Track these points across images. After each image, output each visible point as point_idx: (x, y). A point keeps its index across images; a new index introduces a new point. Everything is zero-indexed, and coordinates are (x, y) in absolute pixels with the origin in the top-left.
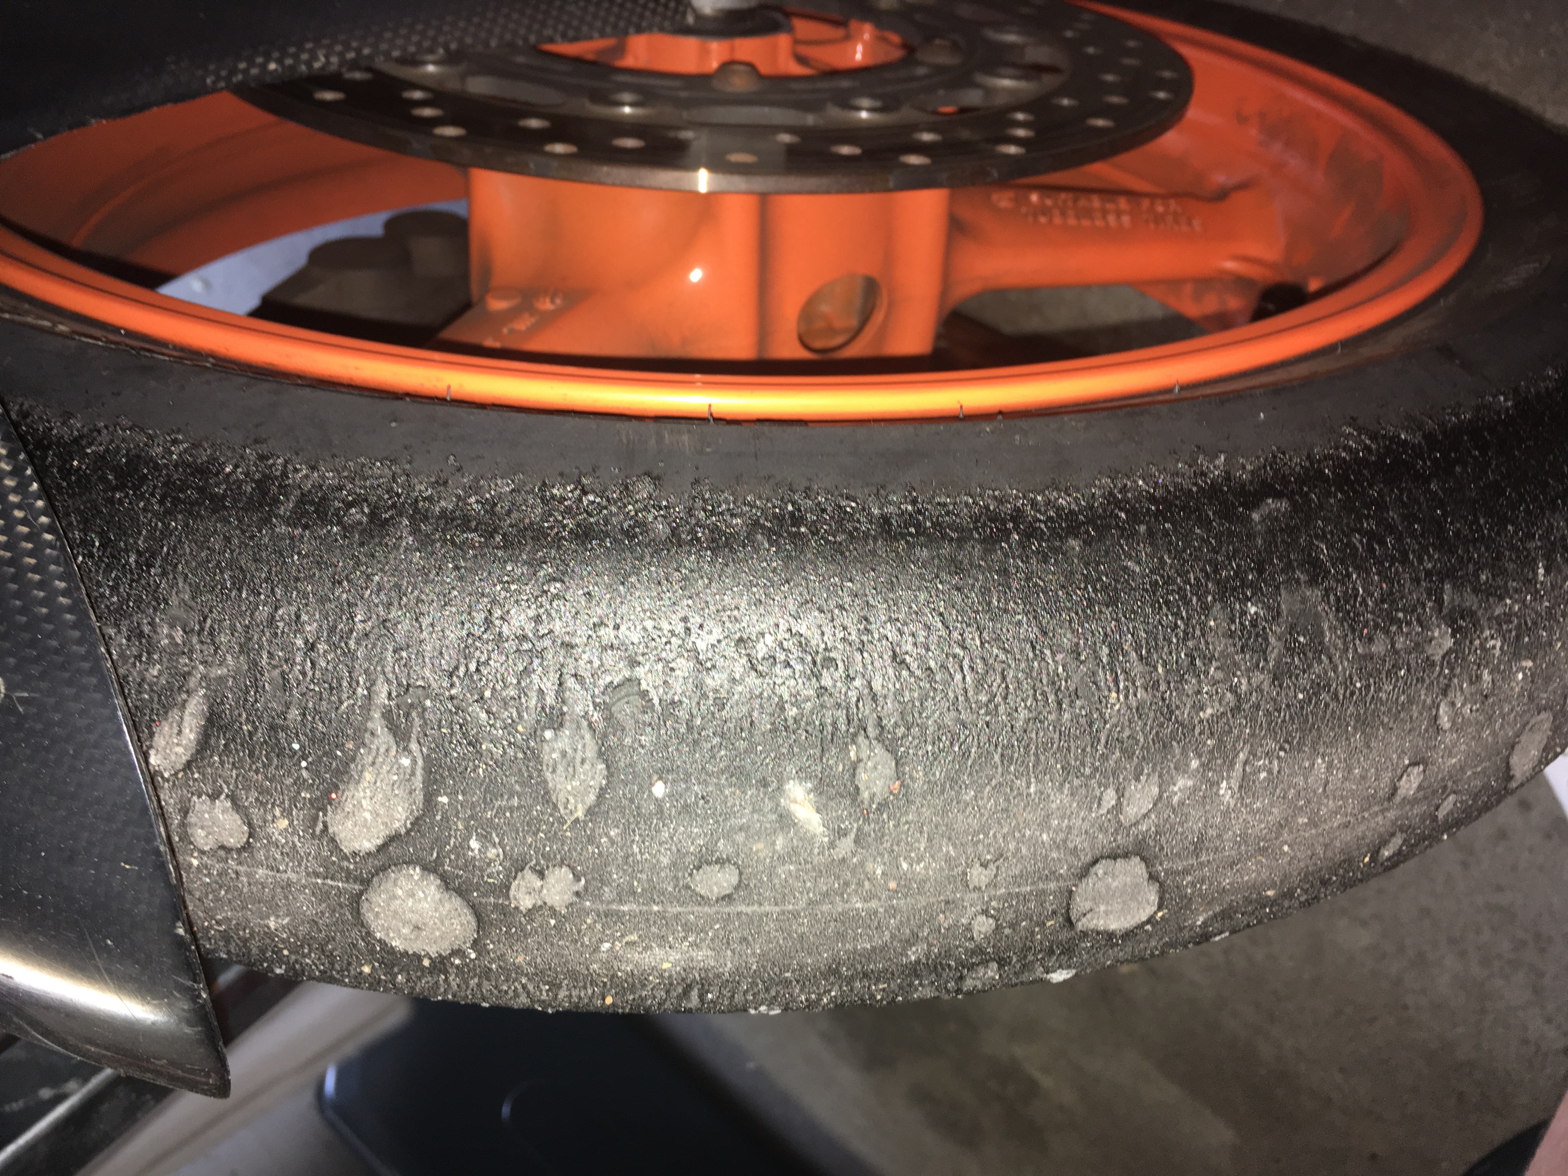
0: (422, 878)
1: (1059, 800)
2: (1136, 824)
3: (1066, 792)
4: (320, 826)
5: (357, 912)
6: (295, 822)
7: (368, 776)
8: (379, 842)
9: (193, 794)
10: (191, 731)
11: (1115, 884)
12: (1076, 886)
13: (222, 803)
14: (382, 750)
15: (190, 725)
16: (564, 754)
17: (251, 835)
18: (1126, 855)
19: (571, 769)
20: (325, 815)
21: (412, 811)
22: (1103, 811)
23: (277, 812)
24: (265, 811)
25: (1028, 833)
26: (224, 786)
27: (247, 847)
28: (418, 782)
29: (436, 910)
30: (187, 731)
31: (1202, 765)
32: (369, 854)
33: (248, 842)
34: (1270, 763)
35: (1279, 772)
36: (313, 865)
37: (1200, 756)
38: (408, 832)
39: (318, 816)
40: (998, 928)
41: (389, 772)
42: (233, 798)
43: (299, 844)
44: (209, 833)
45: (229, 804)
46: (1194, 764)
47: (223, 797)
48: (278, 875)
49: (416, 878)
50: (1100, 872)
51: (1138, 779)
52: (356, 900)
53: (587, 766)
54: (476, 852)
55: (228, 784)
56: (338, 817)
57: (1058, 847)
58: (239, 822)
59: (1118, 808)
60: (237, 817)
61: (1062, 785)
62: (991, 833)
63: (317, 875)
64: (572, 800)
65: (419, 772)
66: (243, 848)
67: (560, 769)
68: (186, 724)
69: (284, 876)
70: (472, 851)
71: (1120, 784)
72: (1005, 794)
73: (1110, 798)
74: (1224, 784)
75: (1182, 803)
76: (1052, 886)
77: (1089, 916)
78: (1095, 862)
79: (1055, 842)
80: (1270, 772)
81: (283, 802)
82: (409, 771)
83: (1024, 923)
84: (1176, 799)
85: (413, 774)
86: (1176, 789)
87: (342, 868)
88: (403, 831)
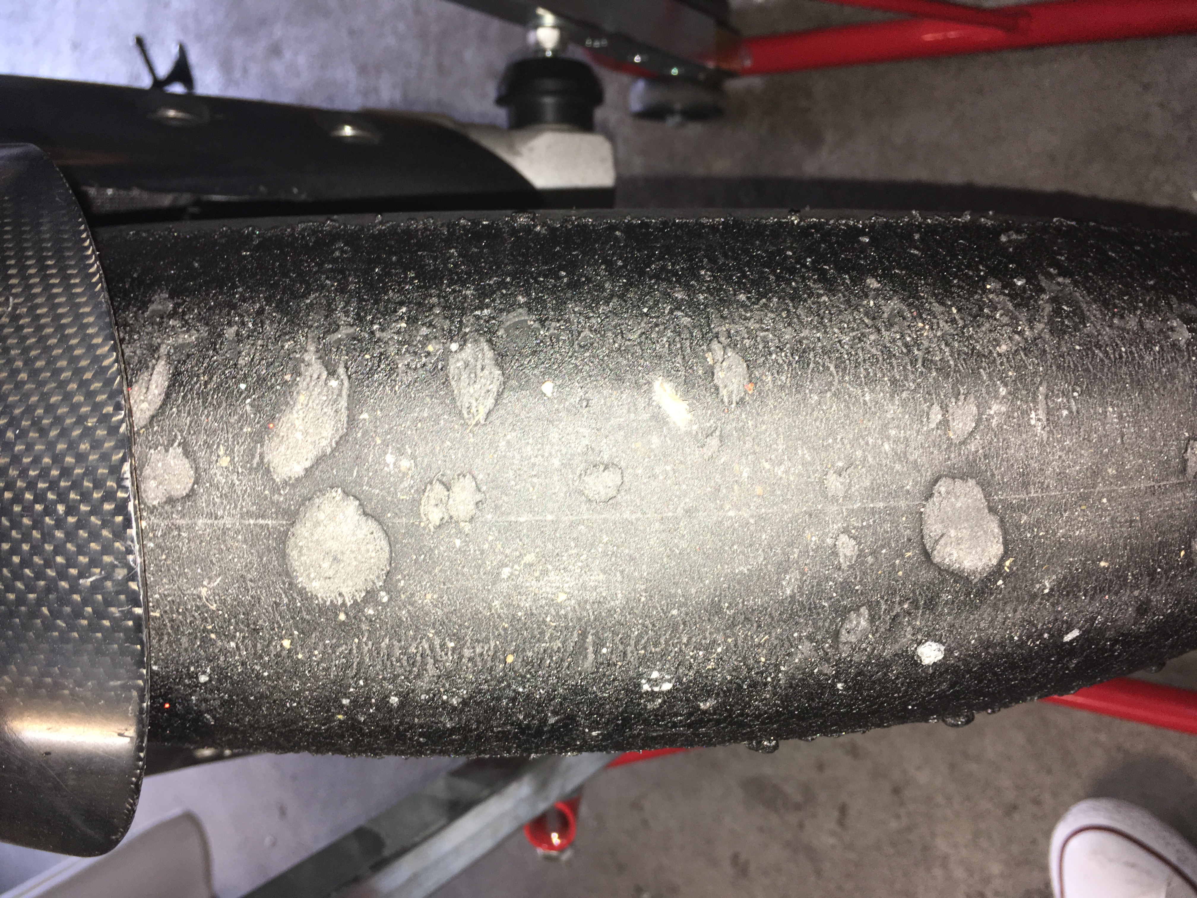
0: (343, 500)
1: (893, 409)
2: (964, 443)
3: (897, 403)
4: (257, 459)
5: (283, 556)
6: (236, 459)
7: (302, 399)
8: (308, 464)
9: (150, 448)
10: (157, 387)
11: (959, 505)
12: (924, 506)
13: (176, 450)
14: (315, 376)
15: (156, 382)
16: (467, 365)
17: (196, 482)
18: (964, 477)
19: (473, 375)
20: (262, 446)
21: (337, 430)
22: (933, 425)
23: (221, 452)
24: (211, 452)
25: (871, 441)
26: (179, 434)
27: (191, 494)
28: (343, 403)
29: (353, 535)
30: (154, 386)
31: (1009, 393)
32: (298, 480)
33: (192, 490)
34: (1068, 401)
35: (1078, 412)
36: (247, 504)
37: (1006, 385)
38: (333, 450)
39: (256, 448)
40: (861, 554)
41: (319, 394)
42: (184, 445)
43: (237, 483)
44: (160, 483)
45: (180, 450)
46: (1003, 391)
47: (176, 444)
48: (216, 522)
49: (338, 498)
50: (943, 490)
51: (957, 400)
52: (283, 538)
53: (486, 372)
54: (391, 466)
55: (181, 431)
56: (273, 444)
57: (899, 459)
58: (188, 466)
59: (945, 424)
60: (186, 461)
61: (892, 396)
62: (839, 437)
63: (250, 514)
64: (474, 404)
65: (345, 392)
66: (188, 496)
67: (464, 376)
68: (153, 382)
69: (221, 522)
70: (388, 466)
71: (942, 402)
72: (845, 401)
73: (936, 415)
74: (1033, 415)
75: (1000, 426)
76: (903, 504)
77: (942, 542)
78: (936, 481)
79: (896, 453)
80: (1069, 409)
81: (227, 441)
82: (336, 392)
83: (884, 551)
84: (994, 422)
85: (340, 395)
86: (992, 412)
87: (272, 503)
88: (329, 450)
